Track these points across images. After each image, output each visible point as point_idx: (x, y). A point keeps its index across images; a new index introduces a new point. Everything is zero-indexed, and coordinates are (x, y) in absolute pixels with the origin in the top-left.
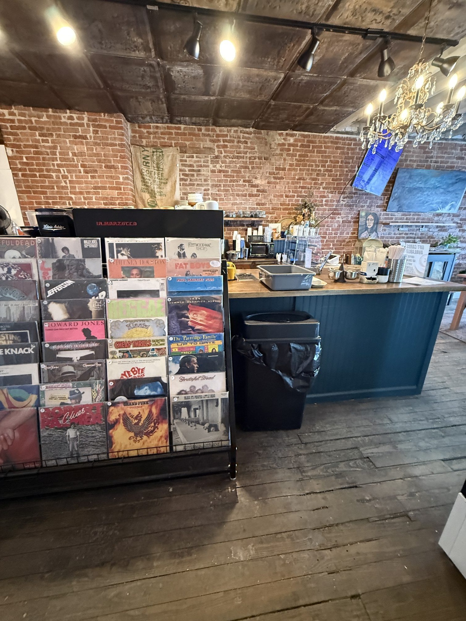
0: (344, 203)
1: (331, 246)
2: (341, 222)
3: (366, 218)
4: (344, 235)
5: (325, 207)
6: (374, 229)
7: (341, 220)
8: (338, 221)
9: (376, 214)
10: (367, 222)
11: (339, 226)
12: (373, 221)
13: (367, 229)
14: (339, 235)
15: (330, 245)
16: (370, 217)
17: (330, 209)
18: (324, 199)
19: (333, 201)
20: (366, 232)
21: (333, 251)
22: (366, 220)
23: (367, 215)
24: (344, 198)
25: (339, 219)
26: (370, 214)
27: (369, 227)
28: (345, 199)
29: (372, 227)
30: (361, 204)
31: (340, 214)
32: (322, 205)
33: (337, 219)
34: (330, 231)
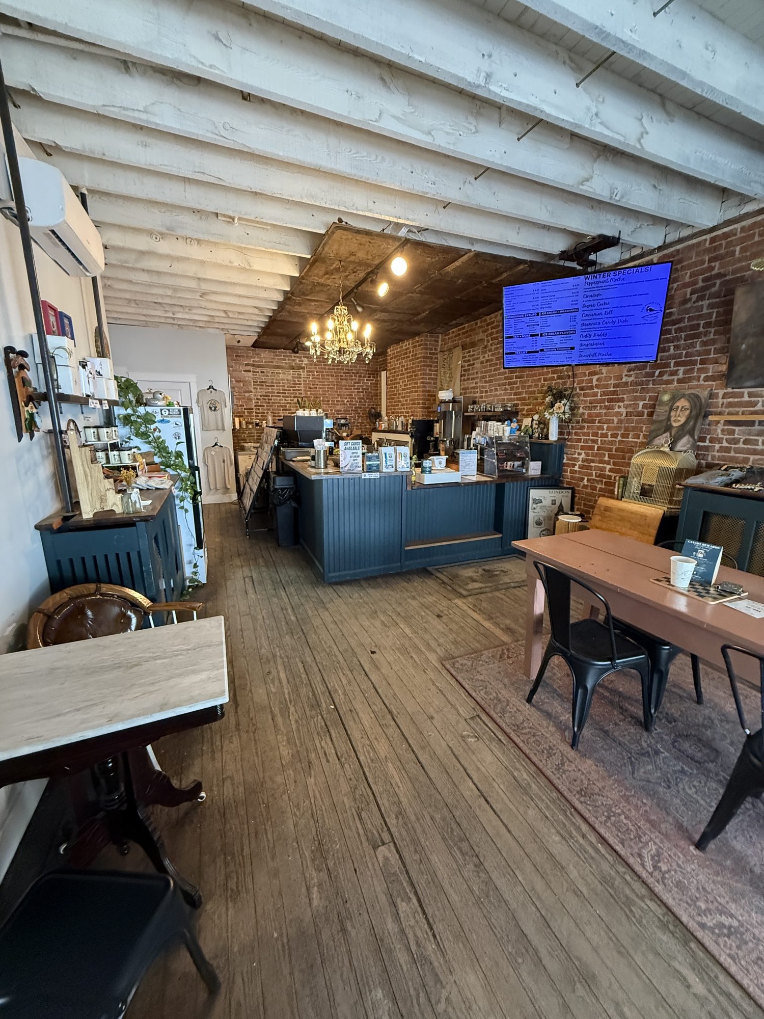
0: (630, 379)
1: (606, 458)
2: (624, 415)
3: (672, 406)
4: (631, 439)
5: (596, 390)
6: (688, 427)
7: (623, 410)
8: (619, 414)
9: (697, 397)
10: (673, 413)
11: (620, 421)
12: (688, 412)
13: (668, 428)
14: (619, 438)
15: (605, 454)
16: (683, 403)
17: (604, 392)
18: (595, 378)
19: (608, 378)
20: (668, 434)
21: (608, 467)
22: (671, 409)
23: (674, 399)
24: (629, 371)
25: (619, 410)
26: (683, 396)
27: (675, 425)
28: (632, 373)
29: (683, 425)
30: (665, 378)
31: (622, 400)
32: (591, 388)
33: (617, 410)
34: (604, 432)
